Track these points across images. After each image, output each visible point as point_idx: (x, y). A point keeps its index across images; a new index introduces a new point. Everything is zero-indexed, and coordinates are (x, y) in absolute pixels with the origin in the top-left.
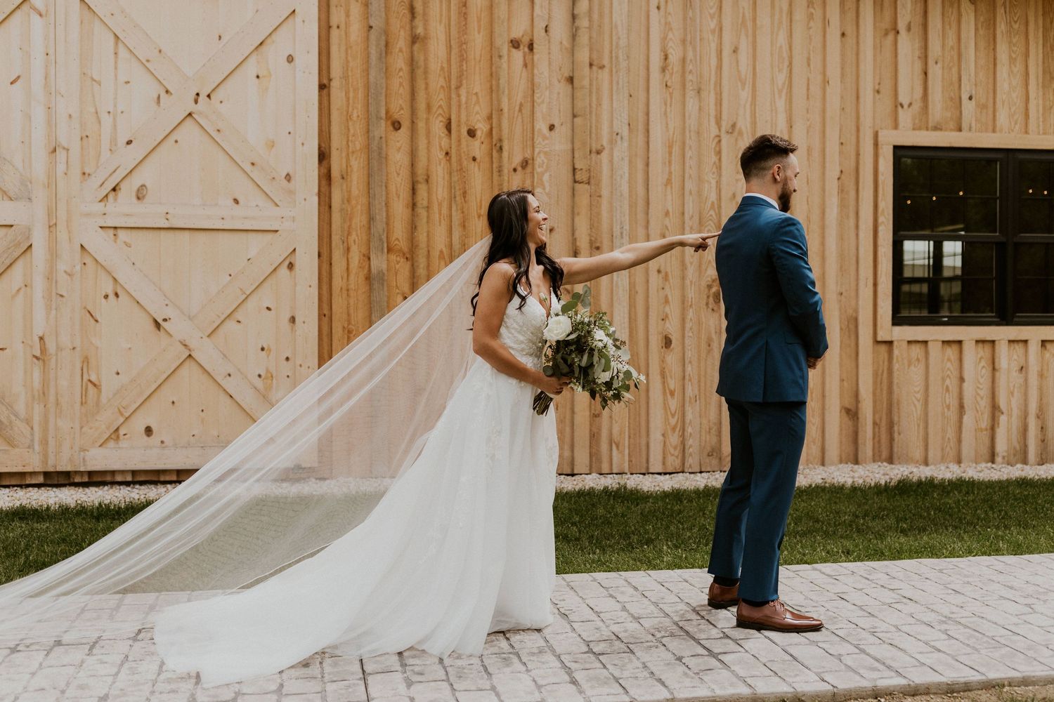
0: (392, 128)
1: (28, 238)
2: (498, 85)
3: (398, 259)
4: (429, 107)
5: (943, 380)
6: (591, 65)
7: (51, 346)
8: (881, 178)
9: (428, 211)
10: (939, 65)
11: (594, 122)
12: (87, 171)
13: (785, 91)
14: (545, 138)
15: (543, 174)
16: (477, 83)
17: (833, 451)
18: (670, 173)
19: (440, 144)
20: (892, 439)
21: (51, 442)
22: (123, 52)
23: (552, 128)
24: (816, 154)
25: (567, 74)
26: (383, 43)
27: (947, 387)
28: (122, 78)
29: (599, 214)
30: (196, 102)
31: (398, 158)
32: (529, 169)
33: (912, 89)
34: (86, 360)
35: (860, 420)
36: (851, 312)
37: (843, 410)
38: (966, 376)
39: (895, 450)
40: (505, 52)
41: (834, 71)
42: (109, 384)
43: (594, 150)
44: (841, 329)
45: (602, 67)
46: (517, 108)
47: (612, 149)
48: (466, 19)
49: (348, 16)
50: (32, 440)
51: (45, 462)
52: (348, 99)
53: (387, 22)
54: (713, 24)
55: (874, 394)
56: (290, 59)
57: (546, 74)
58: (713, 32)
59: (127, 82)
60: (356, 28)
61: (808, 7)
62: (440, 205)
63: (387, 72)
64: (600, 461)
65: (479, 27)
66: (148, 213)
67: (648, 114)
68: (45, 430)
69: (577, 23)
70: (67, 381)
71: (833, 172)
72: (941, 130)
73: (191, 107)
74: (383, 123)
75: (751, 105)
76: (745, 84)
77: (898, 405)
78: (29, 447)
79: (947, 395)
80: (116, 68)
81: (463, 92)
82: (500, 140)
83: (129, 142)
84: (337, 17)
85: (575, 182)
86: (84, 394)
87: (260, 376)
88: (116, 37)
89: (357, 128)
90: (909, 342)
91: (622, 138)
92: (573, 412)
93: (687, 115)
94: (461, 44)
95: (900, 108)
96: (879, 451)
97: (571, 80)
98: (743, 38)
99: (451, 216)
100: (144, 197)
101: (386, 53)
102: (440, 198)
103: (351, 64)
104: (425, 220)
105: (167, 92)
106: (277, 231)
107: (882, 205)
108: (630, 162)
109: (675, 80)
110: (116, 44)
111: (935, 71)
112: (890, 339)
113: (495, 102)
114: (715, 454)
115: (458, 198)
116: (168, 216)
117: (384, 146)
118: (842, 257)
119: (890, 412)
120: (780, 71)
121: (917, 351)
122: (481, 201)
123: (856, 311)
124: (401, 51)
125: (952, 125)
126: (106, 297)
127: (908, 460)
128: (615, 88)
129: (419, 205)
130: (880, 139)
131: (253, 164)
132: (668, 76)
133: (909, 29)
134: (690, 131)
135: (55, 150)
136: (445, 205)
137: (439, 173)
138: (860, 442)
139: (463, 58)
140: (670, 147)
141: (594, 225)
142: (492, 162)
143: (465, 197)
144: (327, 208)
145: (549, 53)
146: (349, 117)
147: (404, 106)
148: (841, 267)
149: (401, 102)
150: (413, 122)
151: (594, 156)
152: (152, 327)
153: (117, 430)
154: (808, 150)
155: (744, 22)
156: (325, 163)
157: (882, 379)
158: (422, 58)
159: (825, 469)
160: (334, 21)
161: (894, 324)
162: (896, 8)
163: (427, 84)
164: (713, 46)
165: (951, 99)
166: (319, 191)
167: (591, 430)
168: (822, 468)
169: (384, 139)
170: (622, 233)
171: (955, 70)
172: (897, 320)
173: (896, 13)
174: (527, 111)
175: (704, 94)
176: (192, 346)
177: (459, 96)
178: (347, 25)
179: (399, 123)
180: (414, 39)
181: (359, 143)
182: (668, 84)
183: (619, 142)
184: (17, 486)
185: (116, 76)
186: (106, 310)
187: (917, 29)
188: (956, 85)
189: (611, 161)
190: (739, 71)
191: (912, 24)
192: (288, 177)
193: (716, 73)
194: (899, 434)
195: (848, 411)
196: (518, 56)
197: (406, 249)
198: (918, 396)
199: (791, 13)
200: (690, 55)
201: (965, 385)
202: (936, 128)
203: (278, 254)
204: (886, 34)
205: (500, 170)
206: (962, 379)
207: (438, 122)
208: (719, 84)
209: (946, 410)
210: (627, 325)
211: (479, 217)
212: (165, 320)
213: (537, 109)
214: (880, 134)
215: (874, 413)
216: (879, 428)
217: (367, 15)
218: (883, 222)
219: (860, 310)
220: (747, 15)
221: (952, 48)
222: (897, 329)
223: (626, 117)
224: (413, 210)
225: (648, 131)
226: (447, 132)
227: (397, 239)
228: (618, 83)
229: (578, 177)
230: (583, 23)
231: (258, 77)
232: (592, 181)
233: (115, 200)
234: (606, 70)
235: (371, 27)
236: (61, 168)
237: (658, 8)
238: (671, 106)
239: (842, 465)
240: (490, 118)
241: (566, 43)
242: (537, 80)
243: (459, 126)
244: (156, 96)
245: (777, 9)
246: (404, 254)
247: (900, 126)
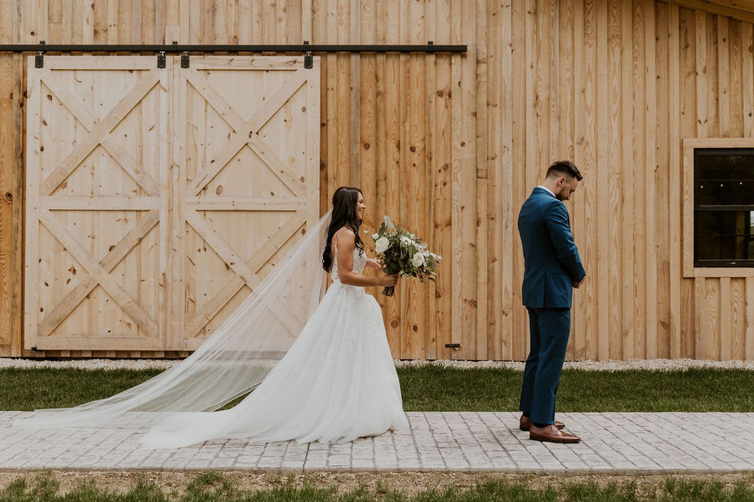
0: (364, 148)
1: (157, 217)
2: (429, 120)
3: (368, 227)
4: (386, 134)
5: (732, 304)
6: (488, 104)
7: (169, 279)
8: (685, 170)
9: (385, 198)
10: (727, 94)
11: (490, 139)
12: (189, 179)
13: (617, 116)
14: (458, 151)
15: (457, 173)
16: (416, 119)
17: (652, 349)
18: (540, 171)
19: (393, 156)
20: (694, 343)
21: (169, 334)
22: (210, 110)
23: (463, 144)
24: (640, 156)
25: (472, 111)
26: (359, 97)
27: (735, 308)
28: (209, 124)
29: (493, 198)
30: (250, 137)
31: (368, 166)
32: (448, 170)
33: (708, 111)
34: (188, 287)
35: (672, 329)
36: (665, 258)
37: (660, 324)
38: (749, 302)
39: (697, 350)
40: (433, 99)
41: (651, 101)
42: (201, 301)
43: (490, 157)
44: (658, 269)
45: (495, 106)
46: (441, 133)
47: (502, 156)
48: (409, 80)
49: (338, 82)
50: (158, 333)
51: (165, 345)
52: (338, 131)
53: (361, 85)
54: (568, 75)
55: (682, 312)
56: (304, 109)
57: (459, 111)
58: (568, 80)
59: (212, 127)
60: (343, 90)
61: (634, 60)
62: (393, 193)
63: (361, 116)
64: (494, 353)
65: (418, 84)
66: (223, 202)
67: (525, 134)
68: (165, 327)
69: (479, 79)
70: (177, 299)
71: (651, 167)
72: (729, 137)
73: (247, 140)
74: (359, 145)
75: (595, 125)
76: (590, 112)
77: (699, 320)
78: (156, 337)
79: (735, 314)
80: (206, 119)
81: (407, 124)
82: (430, 153)
83: (213, 161)
84: (332, 83)
85: (478, 177)
86: (187, 306)
87: (285, 297)
88: (206, 101)
89: (343, 149)
90: (706, 278)
91: (508, 149)
92: (476, 321)
93: (551, 133)
94: (406, 95)
95: (698, 123)
96: (685, 351)
97: (475, 114)
98: (589, 82)
99: (400, 200)
100: (220, 193)
101: (361, 103)
102: (393, 189)
103: (340, 111)
104: (384, 203)
105: (234, 131)
106: (295, 211)
107: (686, 188)
108: (513, 164)
109: (543, 112)
110: (206, 105)
111: (724, 99)
112: (692, 276)
113: (427, 130)
114: (571, 350)
115: (404, 189)
116: (234, 204)
117: (359, 158)
118: (658, 222)
119: (693, 325)
120: (615, 102)
121: (712, 284)
122: (418, 190)
123: (668, 257)
124: (370, 101)
125: (737, 133)
126: (199, 250)
127: (706, 357)
128: (503, 118)
129: (380, 194)
130: (684, 144)
131: (282, 172)
132: (538, 110)
133: (705, 71)
134: (553, 144)
135: (172, 167)
136: (396, 193)
137: (393, 174)
138: (671, 344)
139: (407, 104)
140: (540, 154)
141: (490, 204)
142: (425, 167)
143: (408, 189)
144: (325, 197)
145: (461, 99)
146: (338, 142)
147: (371, 134)
148: (658, 229)
149: (370, 132)
150: (377, 144)
151: (490, 161)
152: (224, 267)
153: (204, 327)
154: (634, 153)
155: (589, 72)
156: (324, 170)
157: (687, 303)
158: (382, 105)
159: (646, 361)
160: (330, 86)
161: (695, 266)
162: (695, 58)
163: (385, 121)
164: (569, 89)
165: (737, 116)
166: (321, 187)
167: (488, 333)
168: (644, 360)
169: (359, 155)
170: (508, 209)
171: (739, 97)
172: (697, 264)
173: (695, 61)
174: (447, 134)
175: (563, 119)
176: (246, 279)
177: (405, 127)
178: (338, 87)
179: (368, 145)
180: (378, 94)
181: (344, 158)
182: (539, 114)
183: (506, 152)
184: (150, 359)
185: (206, 124)
186: (199, 258)
187: (710, 70)
188: (740, 107)
189: (501, 164)
190: (586, 104)
191: (707, 68)
192: (302, 179)
193: (571, 106)
194: (700, 339)
195: (663, 324)
196: (442, 101)
197: (372, 221)
198: (714, 314)
199: (621, 65)
200: (553, 95)
201: (748, 307)
202: (725, 136)
203: (296, 225)
204: (689, 75)
205: (430, 172)
206: (746, 304)
207: (392, 143)
208: (572, 112)
209: (734, 324)
210: (511, 267)
211: (417, 201)
212: (232, 264)
213: (453, 133)
214: (684, 141)
215: (682, 325)
216: (686, 336)
217: (349, 82)
218: (687, 199)
219: (671, 258)
220: (591, 67)
221: (737, 82)
222: (698, 269)
223: (511, 136)
224: (377, 197)
225: (525, 144)
226: (397, 149)
227: (367, 215)
228: (505, 115)
229: (479, 175)
230: (483, 79)
231: (285, 121)
232: (489, 177)
233: (205, 194)
234: (498, 107)
235: (352, 88)
236: (176, 177)
237: (532, 67)
238: (540, 128)
239: (659, 359)
240: (424, 140)
241: (472, 92)
242: (453, 115)
243: (405, 145)
244: (228, 134)
245: (612, 63)
246: (371, 224)
247: (699, 136)
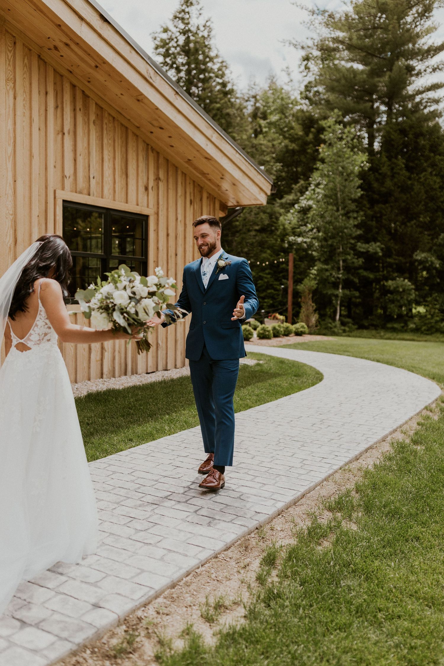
8: (57, 218)
10: (81, 156)
33: (70, 168)
72: (82, 193)
111: (80, 159)
125: (85, 191)
130: (57, 195)
133: (69, 133)
162: (63, 120)
165: (85, 177)
171: (87, 161)
173: (63, 122)
187: (72, 133)
188: (87, 168)
191: (70, 130)
202: (80, 193)
204: (58, 134)
214: (57, 192)
221: (86, 148)
247: (65, 189)
